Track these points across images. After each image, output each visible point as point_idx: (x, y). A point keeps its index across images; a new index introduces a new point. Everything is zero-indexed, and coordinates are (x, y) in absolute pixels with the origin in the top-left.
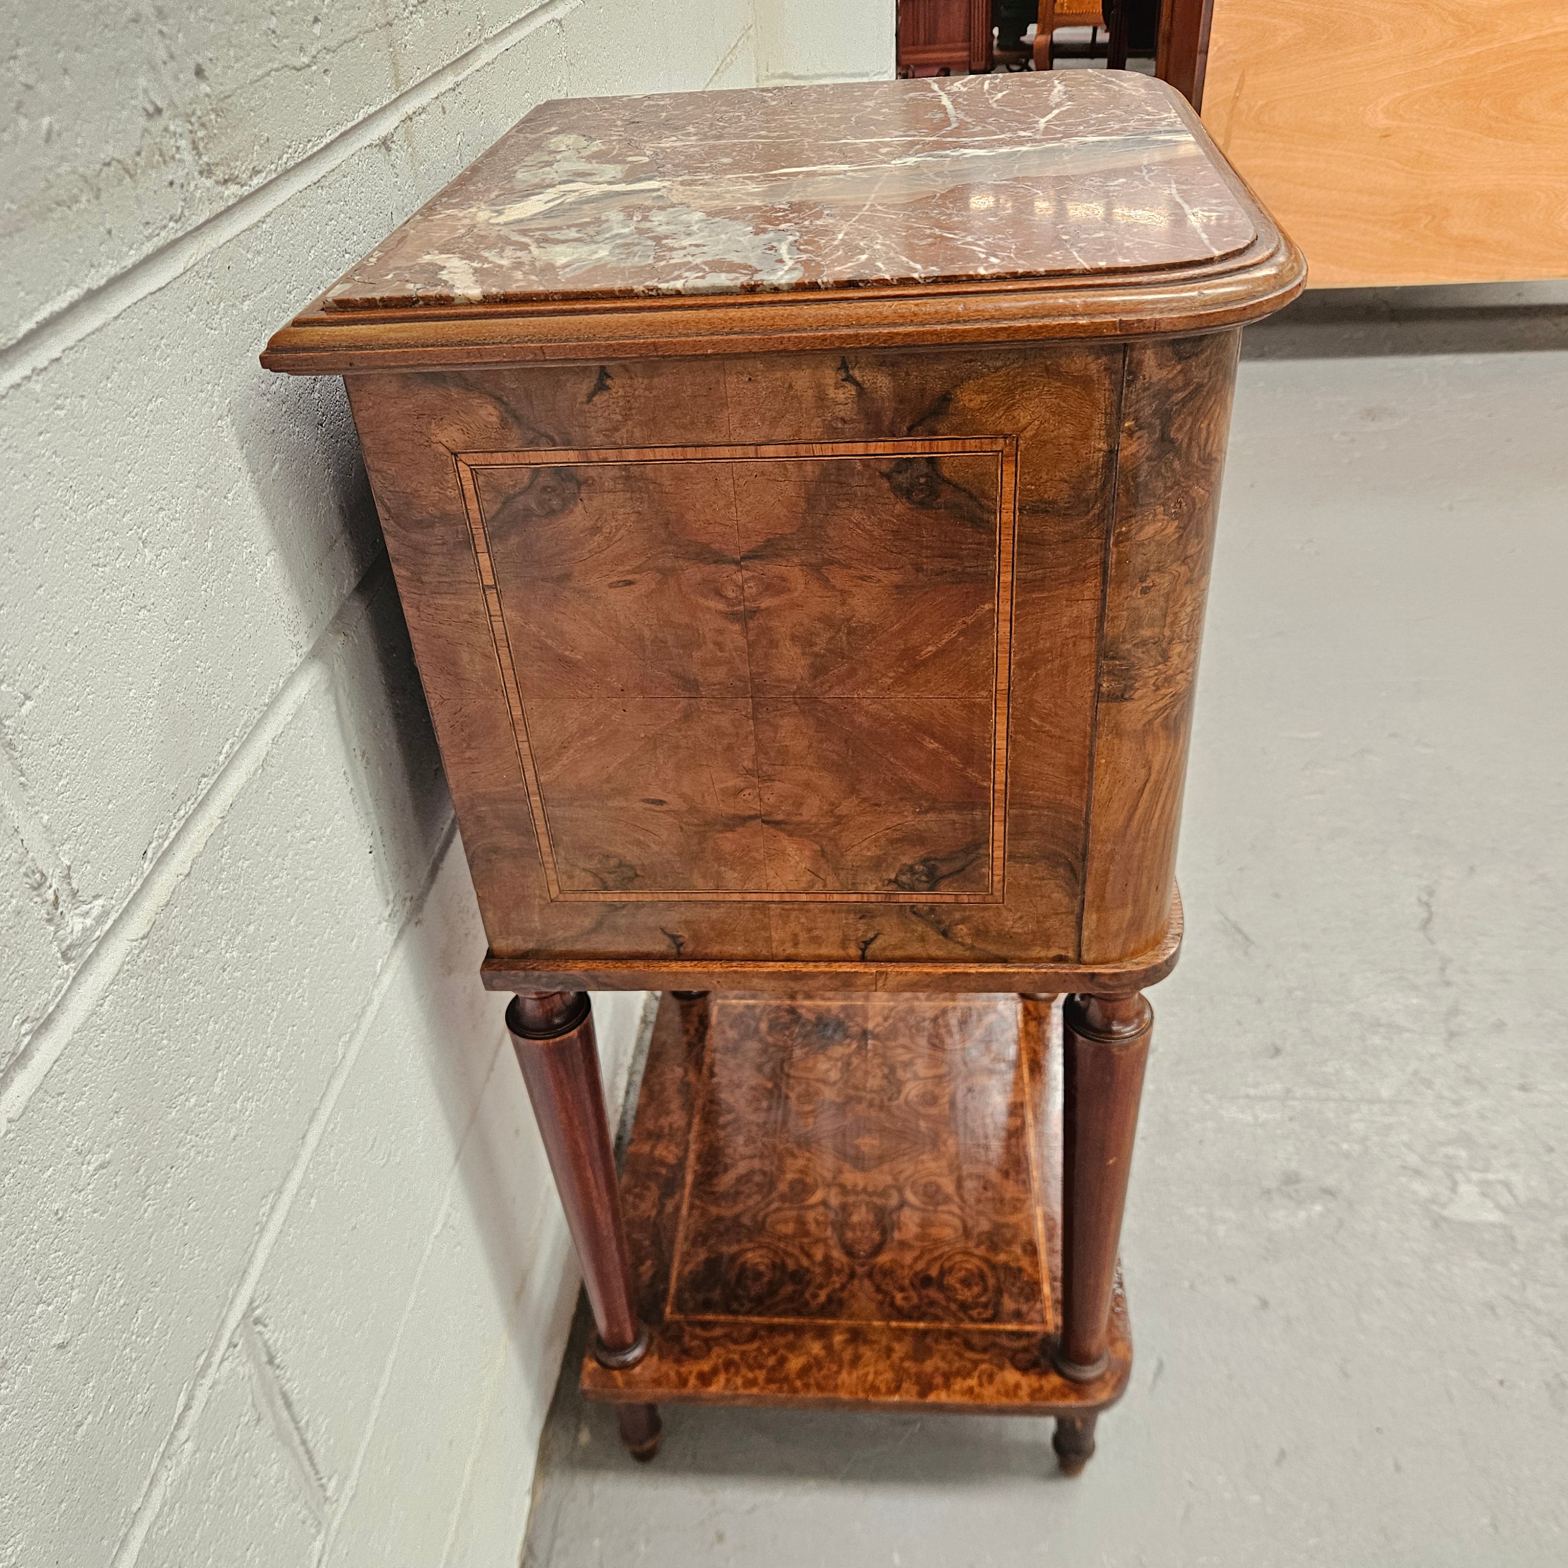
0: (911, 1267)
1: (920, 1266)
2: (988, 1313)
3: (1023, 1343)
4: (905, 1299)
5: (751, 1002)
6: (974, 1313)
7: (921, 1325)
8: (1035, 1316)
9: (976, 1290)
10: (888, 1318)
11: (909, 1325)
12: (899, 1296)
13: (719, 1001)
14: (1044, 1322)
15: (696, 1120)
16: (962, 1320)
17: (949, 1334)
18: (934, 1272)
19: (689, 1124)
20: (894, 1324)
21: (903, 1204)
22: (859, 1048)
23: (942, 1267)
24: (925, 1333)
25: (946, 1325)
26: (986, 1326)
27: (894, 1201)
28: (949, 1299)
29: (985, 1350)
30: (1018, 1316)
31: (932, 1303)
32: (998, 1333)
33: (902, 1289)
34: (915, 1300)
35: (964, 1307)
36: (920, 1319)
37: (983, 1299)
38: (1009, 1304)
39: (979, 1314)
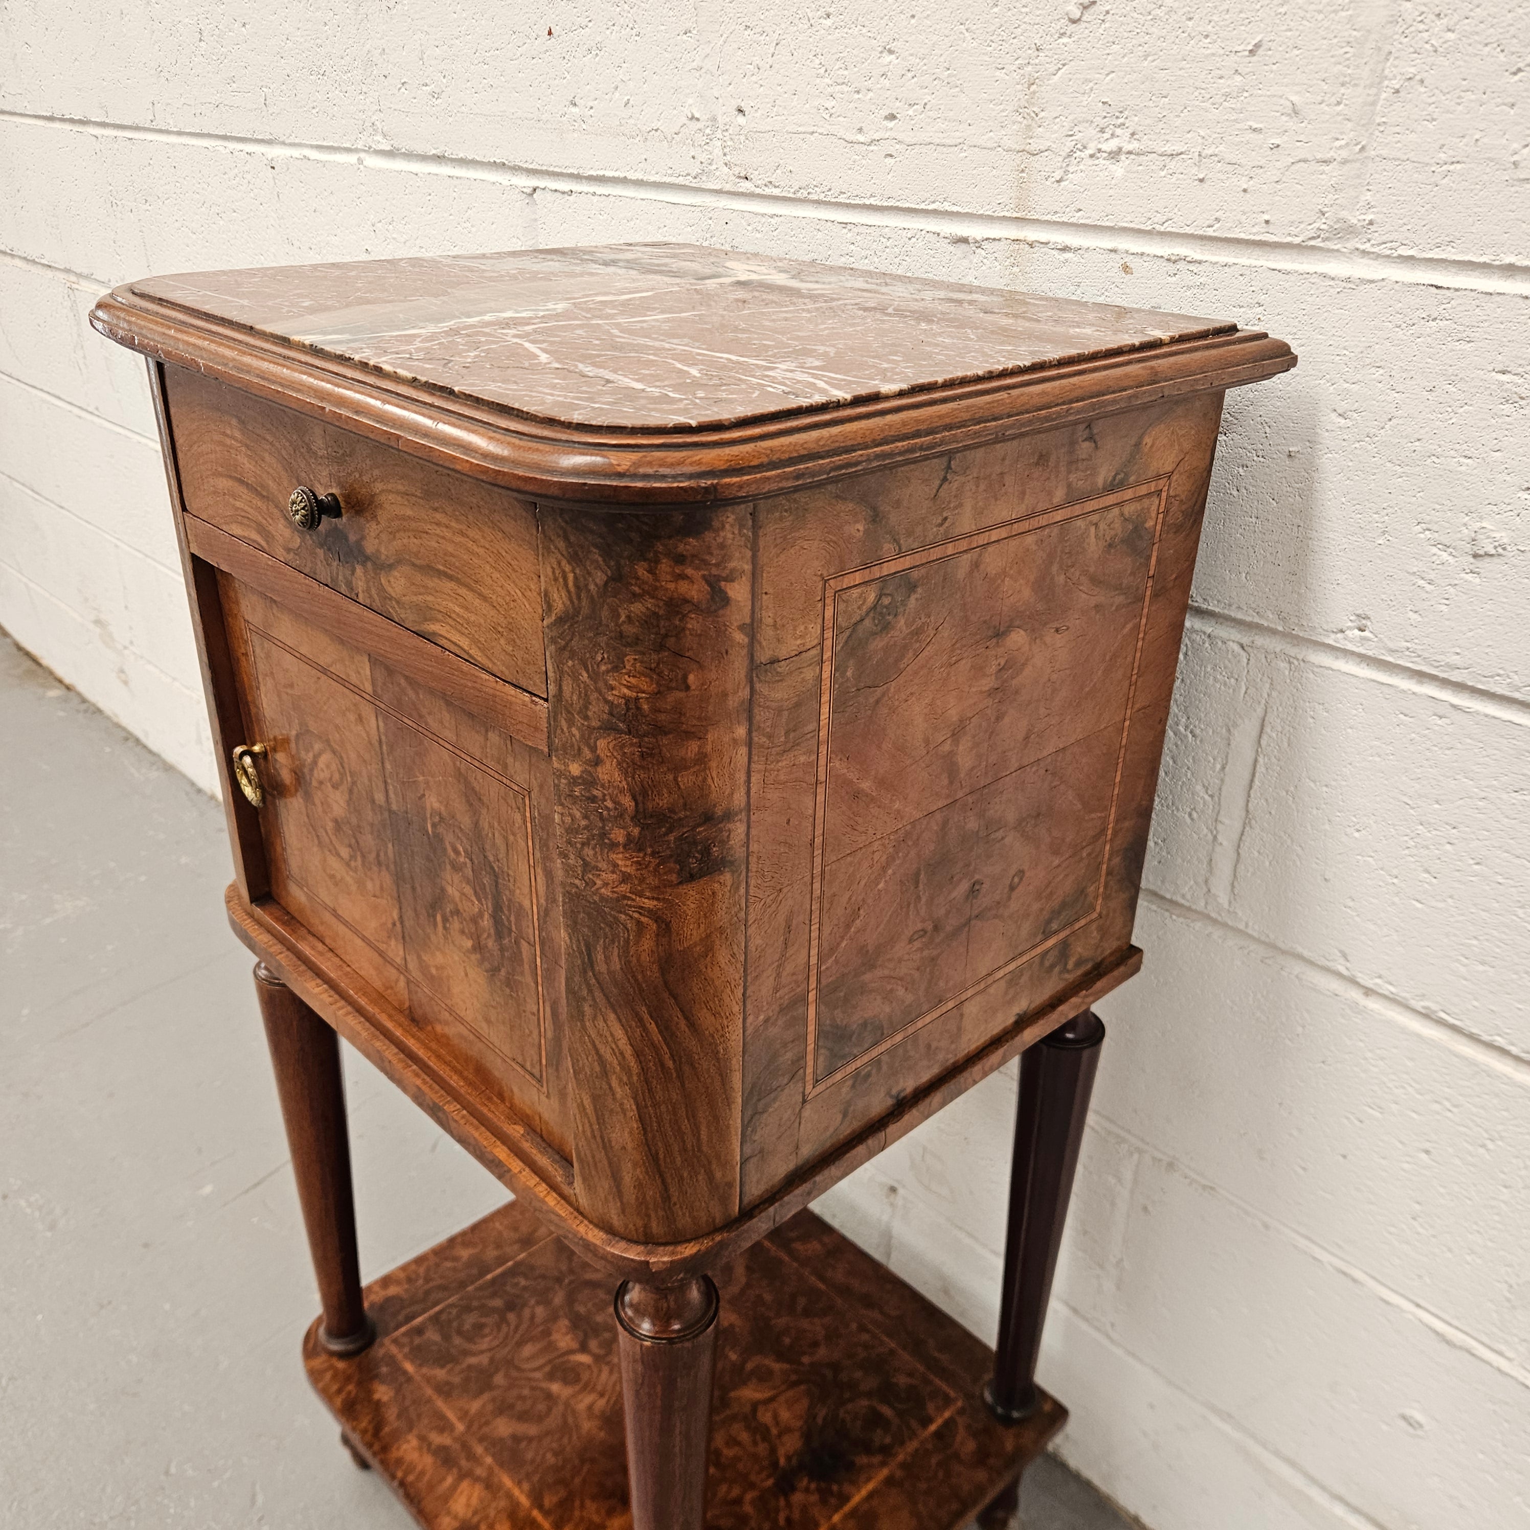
0: (533, 1307)
1: (527, 1312)
2: (444, 1317)
3: (401, 1318)
4: (517, 1284)
5: (933, 1428)
6: (454, 1311)
7: (489, 1277)
8: (405, 1340)
9: (467, 1327)
10: (518, 1265)
11: (499, 1271)
12: (523, 1282)
13: (960, 1404)
14: (395, 1341)
15: (822, 1286)
16: (461, 1299)
17: (462, 1285)
18: (511, 1317)
19: (822, 1278)
20: (510, 1264)
21: (584, 1348)
22: (775, 1464)
23: (509, 1325)
24: (482, 1274)
25: (470, 1288)
26: (437, 1309)
27: (593, 1344)
28: (483, 1306)
29: (427, 1293)
30: (419, 1331)
31: (494, 1295)
32: (424, 1311)
33: (525, 1288)
34: (508, 1288)
35: (468, 1309)
36: (494, 1281)
37: (455, 1324)
38: (433, 1335)
39: (450, 1313)
